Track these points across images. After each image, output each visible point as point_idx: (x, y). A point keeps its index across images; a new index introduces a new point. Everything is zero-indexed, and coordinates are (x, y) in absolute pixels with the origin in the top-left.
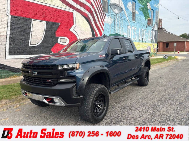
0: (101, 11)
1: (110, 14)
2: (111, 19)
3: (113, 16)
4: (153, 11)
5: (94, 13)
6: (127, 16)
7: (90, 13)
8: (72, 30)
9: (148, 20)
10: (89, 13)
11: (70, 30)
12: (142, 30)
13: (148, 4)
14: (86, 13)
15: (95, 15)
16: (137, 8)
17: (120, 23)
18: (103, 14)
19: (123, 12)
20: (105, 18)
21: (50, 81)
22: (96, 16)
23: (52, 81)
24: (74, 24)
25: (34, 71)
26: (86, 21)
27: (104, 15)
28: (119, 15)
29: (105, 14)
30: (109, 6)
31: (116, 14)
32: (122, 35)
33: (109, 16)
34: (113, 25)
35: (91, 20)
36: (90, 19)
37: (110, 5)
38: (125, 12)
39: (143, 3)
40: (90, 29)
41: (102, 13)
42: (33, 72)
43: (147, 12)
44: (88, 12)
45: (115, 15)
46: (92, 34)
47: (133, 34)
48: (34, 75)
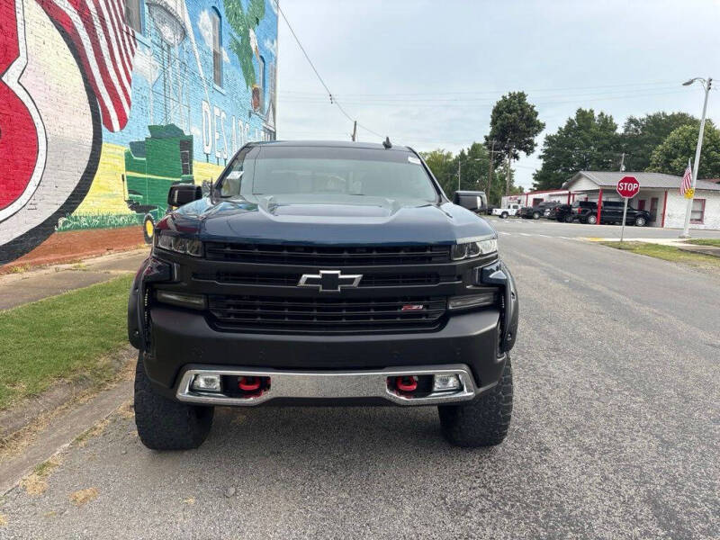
0: (121, 21)
1: (147, 41)
2: (153, 62)
3: (158, 49)
4: (264, 61)
5: (95, 23)
6: (199, 64)
7: (81, 16)
8: (10, 78)
9: (253, 92)
10: (79, 18)
11: (4, 79)
12: (241, 123)
13: (252, 33)
14: (68, 12)
15: (99, 30)
16: (226, 42)
17: (181, 84)
18: (128, 34)
19: (188, 43)
20: (133, 53)
21: (415, 307)
22: (104, 38)
23: (425, 310)
24: (19, 55)
25: (342, 274)
26: (68, 51)
27: (129, 40)
28: (175, 51)
29: (134, 37)
30: (146, 7)
31: (169, 47)
32: (187, 134)
33: (146, 49)
34: (160, 88)
35: (84, 50)
36: (82, 45)
37: (147, 4)
38: (195, 45)
39: (240, 25)
40: (84, 88)
41: (125, 29)
42: (341, 277)
43: (251, 62)
44: (73, 9)
45: (166, 48)
46: (90, 113)
47: (217, 136)
48: (339, 290)
